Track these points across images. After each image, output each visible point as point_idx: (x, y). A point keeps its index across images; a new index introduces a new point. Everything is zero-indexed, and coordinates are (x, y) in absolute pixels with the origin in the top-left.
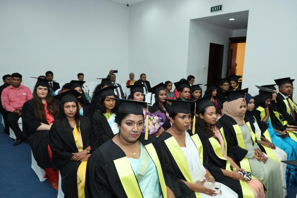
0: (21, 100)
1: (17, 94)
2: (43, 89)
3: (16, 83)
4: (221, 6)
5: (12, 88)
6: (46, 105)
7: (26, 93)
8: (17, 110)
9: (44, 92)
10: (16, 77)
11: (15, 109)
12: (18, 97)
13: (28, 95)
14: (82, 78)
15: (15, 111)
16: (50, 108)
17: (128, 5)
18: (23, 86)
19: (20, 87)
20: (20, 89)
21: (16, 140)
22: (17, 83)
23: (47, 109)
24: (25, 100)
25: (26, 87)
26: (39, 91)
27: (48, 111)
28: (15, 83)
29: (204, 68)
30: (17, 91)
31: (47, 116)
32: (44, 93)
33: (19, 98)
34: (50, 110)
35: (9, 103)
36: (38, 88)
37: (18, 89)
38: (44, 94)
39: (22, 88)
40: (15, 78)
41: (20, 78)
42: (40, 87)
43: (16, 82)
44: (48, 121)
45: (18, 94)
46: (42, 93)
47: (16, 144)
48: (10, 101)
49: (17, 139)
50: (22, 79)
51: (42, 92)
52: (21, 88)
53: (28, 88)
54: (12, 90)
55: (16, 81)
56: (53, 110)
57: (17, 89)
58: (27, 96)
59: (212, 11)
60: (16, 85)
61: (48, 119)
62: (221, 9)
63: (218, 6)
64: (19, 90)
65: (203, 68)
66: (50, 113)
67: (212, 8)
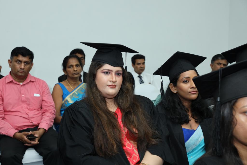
0: (30, 110)
1: (21, 94)
2: (114, 74)
3: (21, 68)
5: (11, 82)
6: (120, 115)
7: (41, 94)
8: (20, 131)
9: (116, 82)
10: (24, 55)
11: (16, 129)
12: (23, 102)
13: (45, 99)
14: (142, 66)
15: (19, 135)
16: (131, 122)
18: (35, 78)
19: (28, 80)
20: (27, 83)
22: (23, 69)
23: (124, 126)
24: (38, 110)
25: (39, 80)
27: (126, 130)
28: (19, 69)
30: (22, 88)
31: (126, 145)
32: (116, 84)
33: (24, 105)
34: (132, 126)
35: (3, 116)
36: (99, 71)
37: (25, 83)
39: (33, 82)
40: (21, 58)
41: (30, 58)
43: (23, 67)
44: (128, 157)
45: (23, 96)
46: (110, 84)
48: (5, 111)
50: (34, 61)
51: (111, 81)
52: (30, 81)
53: (43, 82)
54: (12, 85)
55: (23, 64)
56: (138, 129)
57: (21, 84)
58: (43, 100)
60: (20, 74)
61: (128, 153)
64: (26, 86)
66: (131, 136)
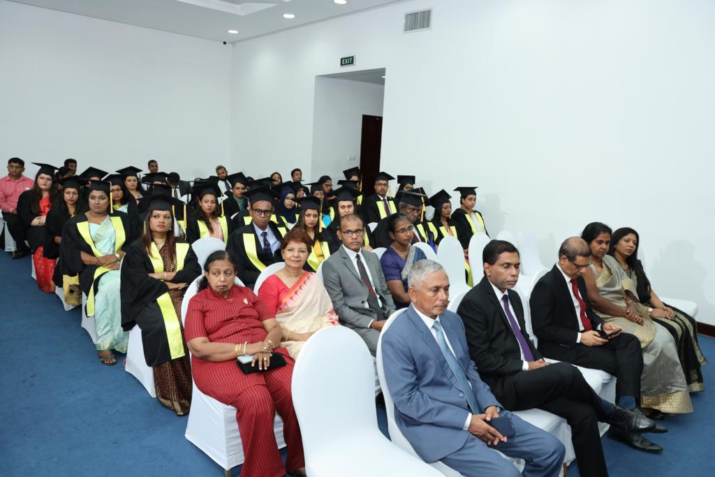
2: (45, 179)
4: (353, 57)
10: (15, 162)
11: (14, 208)
12: (19, 192)
15: (15, 212)
17: (225, 43)
21: (14, 254)
26: (41, 182)
28: (12, 171)
29: (350, 160)
30: (18, 184)
35: (4, 201)
36: (39, 177)
38: (45, 185)
39: (25, 180)
40: (13, 164)
41: (22, 165)
42: (43, 175)
43: (14, 170)
45: (18, 189)
46: (44, 183)
47: (16, 258)
48: (6, 198)
49: (15, 252)
52: (23, 180)
54: (10, 182)
55: (14, 168)
57: (17, 181)
59: (342, 64)
60: (16, 175)
62: (352, 63)
63: (349, 58)
64: (20, 182)
65: (348, 158)
67: (342, 59)
